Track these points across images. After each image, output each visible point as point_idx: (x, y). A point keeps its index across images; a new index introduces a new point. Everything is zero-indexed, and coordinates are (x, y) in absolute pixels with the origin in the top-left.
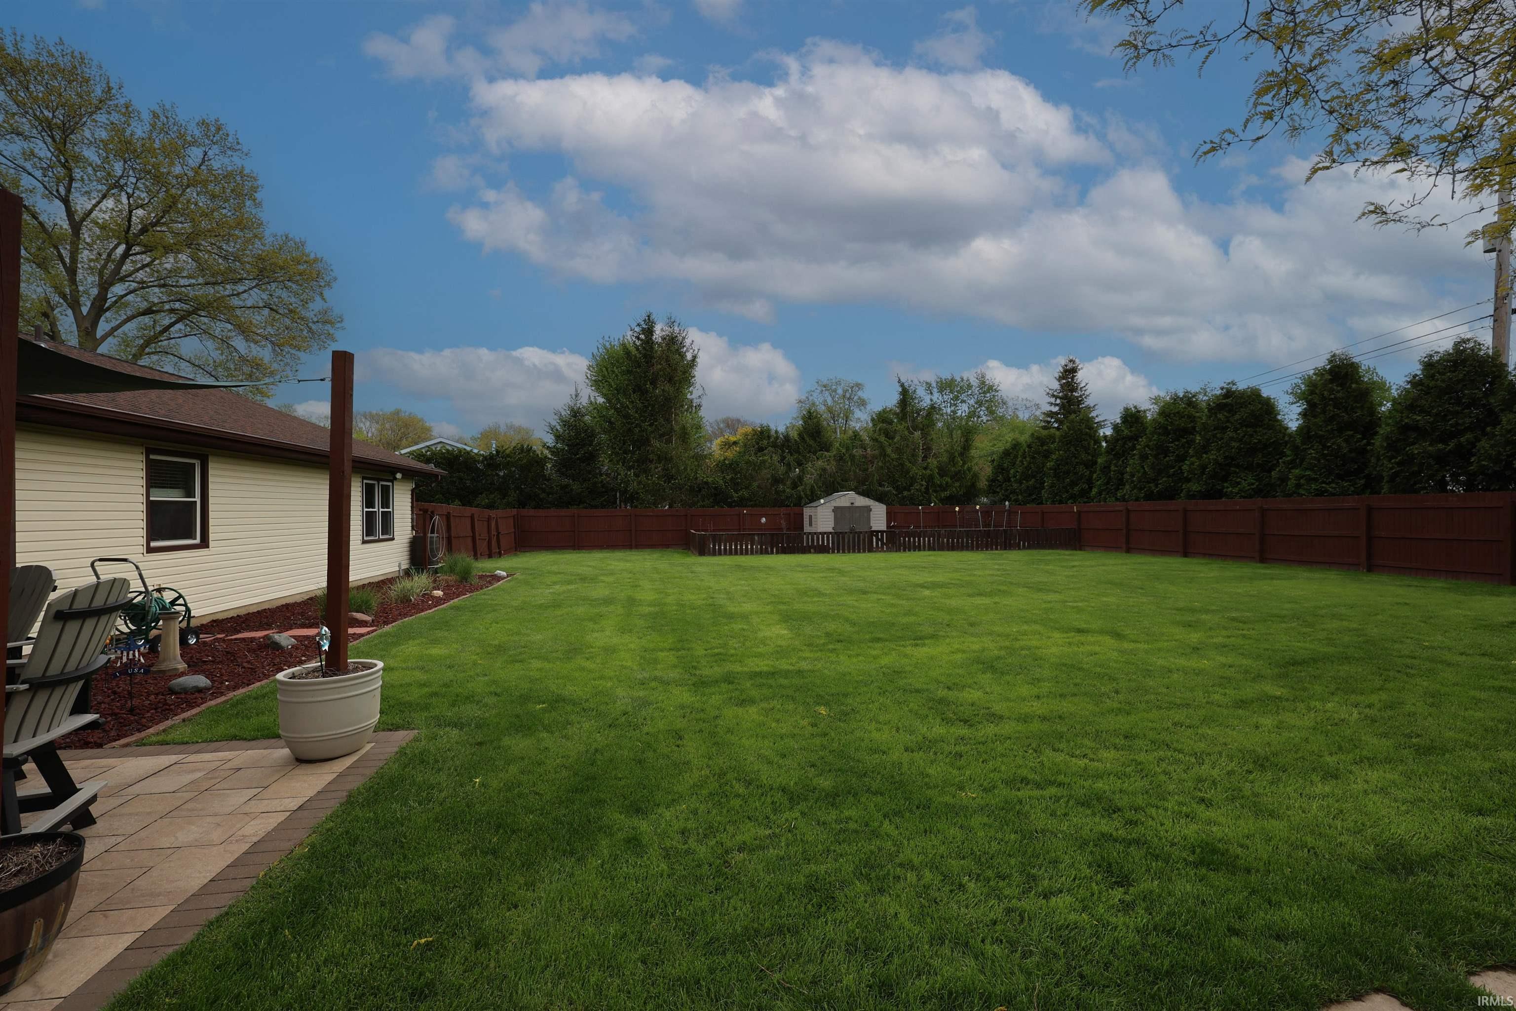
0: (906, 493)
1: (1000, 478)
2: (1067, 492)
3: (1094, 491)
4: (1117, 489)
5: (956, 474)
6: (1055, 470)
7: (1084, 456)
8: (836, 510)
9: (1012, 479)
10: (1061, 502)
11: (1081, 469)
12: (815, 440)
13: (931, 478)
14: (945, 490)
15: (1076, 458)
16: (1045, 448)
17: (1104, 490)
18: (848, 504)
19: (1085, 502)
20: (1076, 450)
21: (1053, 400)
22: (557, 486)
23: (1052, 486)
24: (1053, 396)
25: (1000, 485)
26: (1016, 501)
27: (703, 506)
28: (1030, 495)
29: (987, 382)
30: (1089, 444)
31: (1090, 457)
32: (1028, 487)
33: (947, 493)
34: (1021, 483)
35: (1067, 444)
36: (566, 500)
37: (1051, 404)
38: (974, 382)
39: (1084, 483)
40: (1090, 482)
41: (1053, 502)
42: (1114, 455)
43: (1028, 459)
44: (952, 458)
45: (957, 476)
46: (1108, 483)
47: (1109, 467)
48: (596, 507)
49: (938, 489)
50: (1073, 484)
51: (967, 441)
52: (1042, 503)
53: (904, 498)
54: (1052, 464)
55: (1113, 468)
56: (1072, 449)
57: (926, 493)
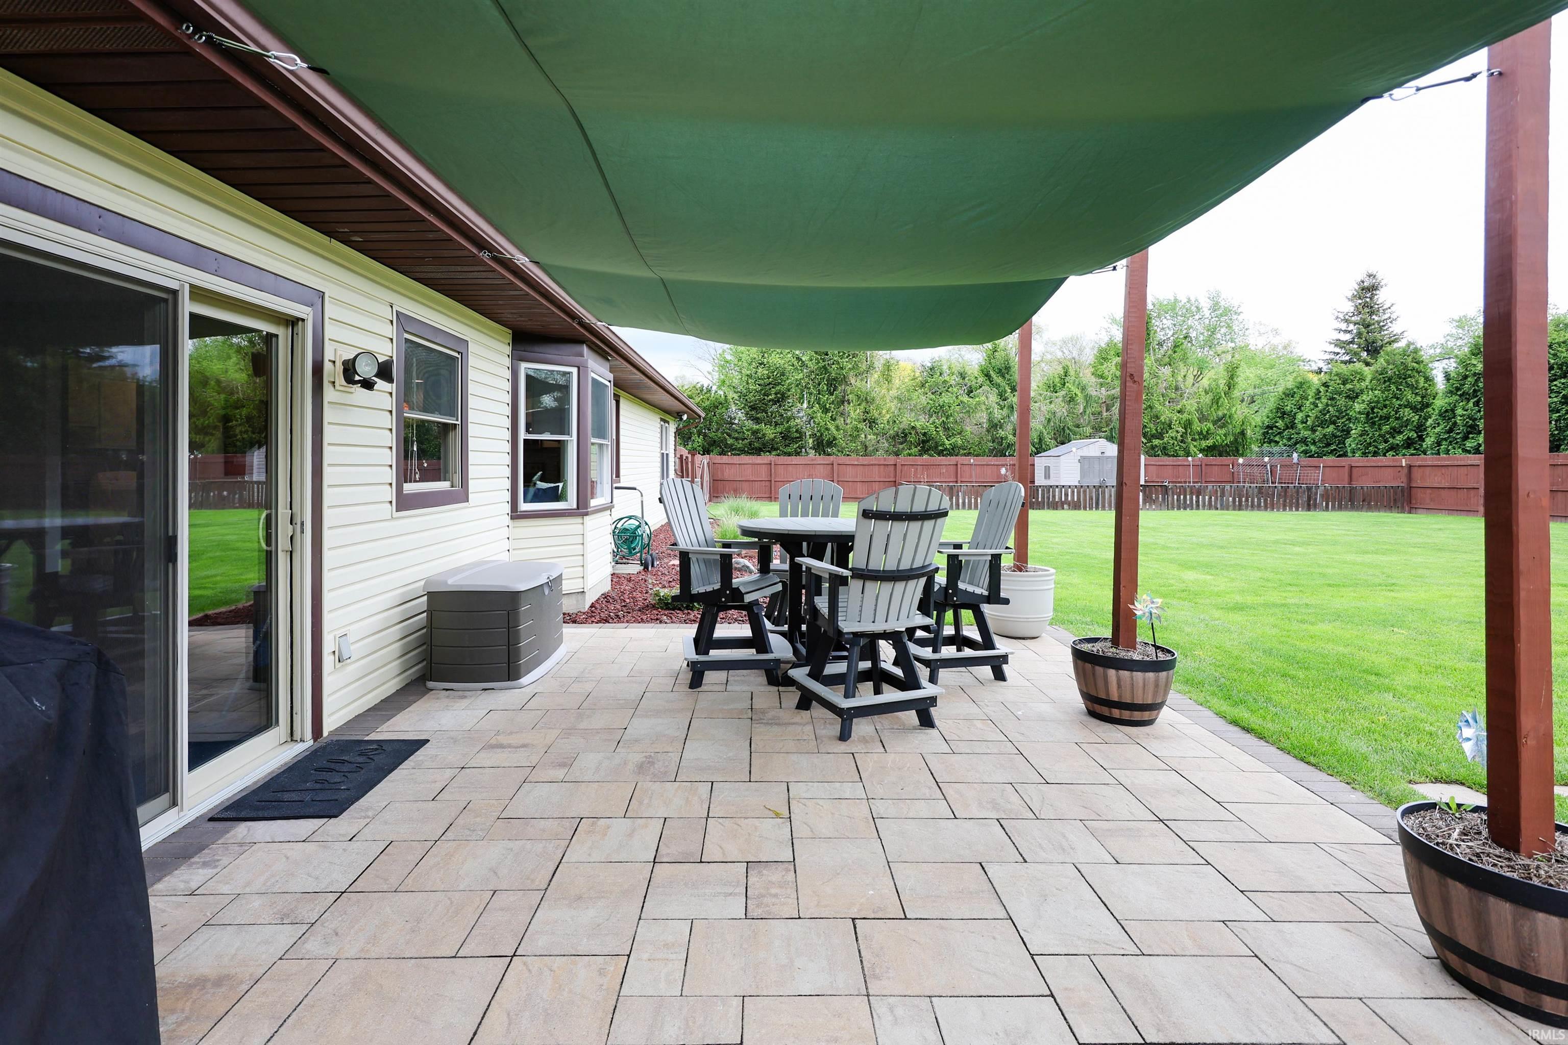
0: (1156, 442)
1: (1280, 424)
2: (1386, 441)
3: (1429, 441)
4: (1466, 438)
5: (1220, 419)
6: (1368, 414)
7: (1409, 396)
8: (1083, 460)
9: (1300, 426)
10: (1375, 454)
11: (1407, 413)
12: (1004, 377)
13: (1188, 424)
14: (1205, 438)
15: (1398, 399)
16: (1349, 386)
17: (1445, 439)
18: (1098, 454)
19: (1412, 455)
20: (1398, 389)
21: (1343, 326)
22: (748, 430)
23: (1364, 433)
24: (1346, 321)
25: (1279, 433)
26: (1305, 452)
27: (910, 455)
28: (1328, 445)
29: (1222, 303)
30: (1417, 381)
31: (1419, 399)
32: (1325, 435)
33: (1210, 442)
34: (1313, 431)
35: (1385, 382)
36: (758, 447)
37: (1340, 330)
38: (1205, 304)
39: (1411, 430)
40: (1420, 428)
41: (1365, 454)
42: (1461, 396)
43: (1324, 400)
44: (1216, 401)
45: (1221, 422)
46: (1450, 431)
47: (1453, 410)
48: (789, 454)
49: (1197, 437)
50: (1395, 432)
51: (1232, 377)
52: (1345, 455)
53: (1153, 448)
54: (1363, 406)
55: (1459, 411)
56: (1393, 387)
57: (1182, 441)
